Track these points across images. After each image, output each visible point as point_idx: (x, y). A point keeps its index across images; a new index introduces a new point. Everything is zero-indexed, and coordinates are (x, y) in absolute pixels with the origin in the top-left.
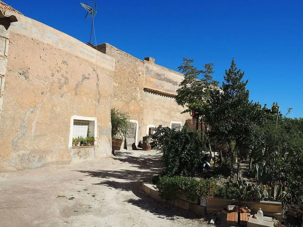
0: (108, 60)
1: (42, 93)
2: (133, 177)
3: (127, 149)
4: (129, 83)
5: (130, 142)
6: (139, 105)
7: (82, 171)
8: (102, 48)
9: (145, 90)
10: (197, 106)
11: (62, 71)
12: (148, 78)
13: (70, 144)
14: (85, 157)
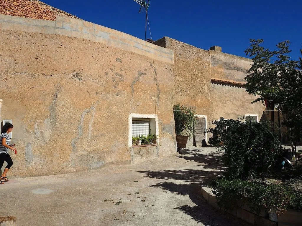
0: (165, 53)
1: (97, 93)
2: (195, 178)
3: (196, 146)
4: (194, 77)
5: (199, 138)
6: (207, 98)
7: (141, 172)
8: (161, 43)
9: (213, 81)
10: (271, 93)
11: (116, 69)
12: (215, 69)
13: (130, 144)
14: (147, 156)
